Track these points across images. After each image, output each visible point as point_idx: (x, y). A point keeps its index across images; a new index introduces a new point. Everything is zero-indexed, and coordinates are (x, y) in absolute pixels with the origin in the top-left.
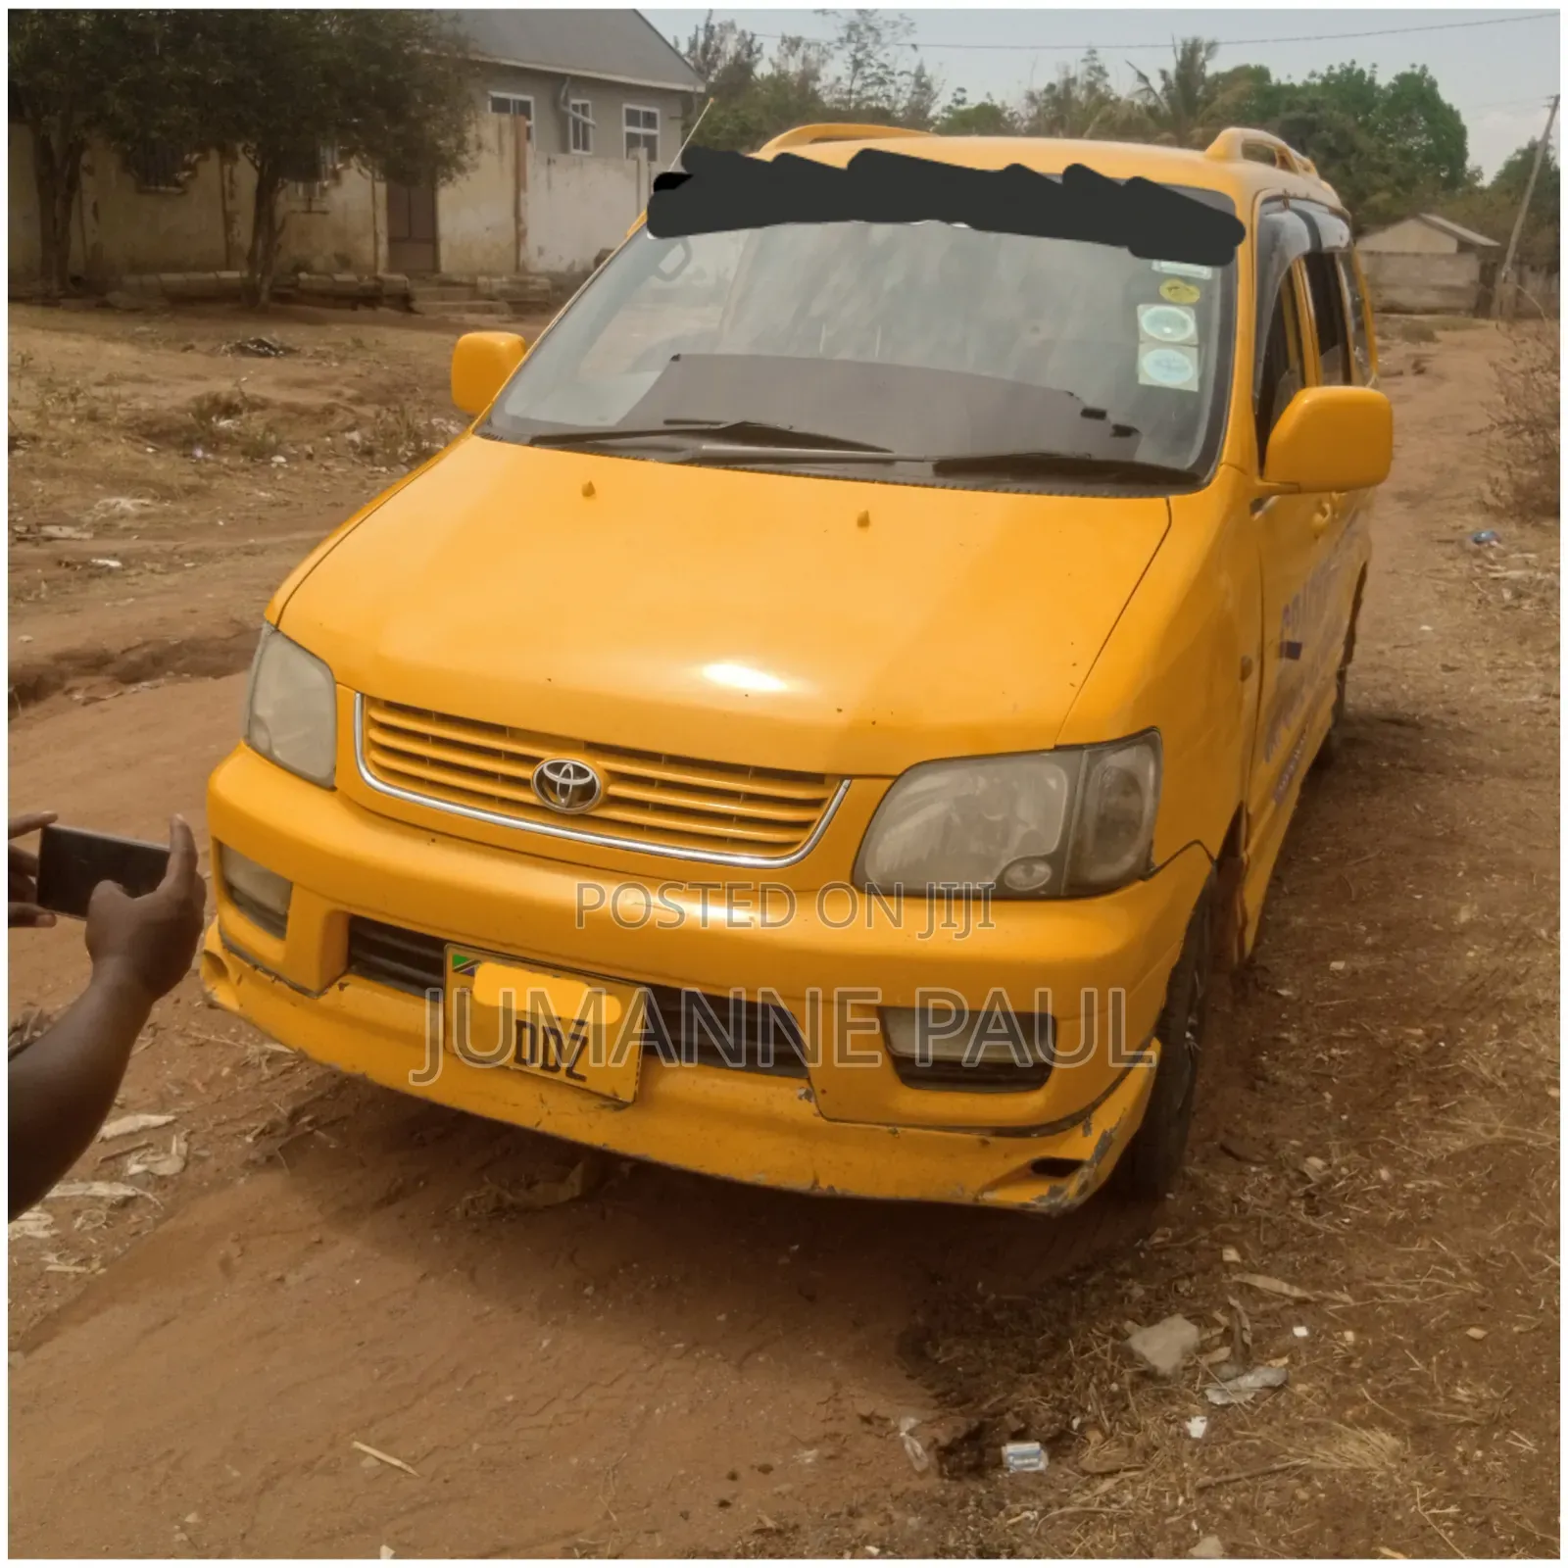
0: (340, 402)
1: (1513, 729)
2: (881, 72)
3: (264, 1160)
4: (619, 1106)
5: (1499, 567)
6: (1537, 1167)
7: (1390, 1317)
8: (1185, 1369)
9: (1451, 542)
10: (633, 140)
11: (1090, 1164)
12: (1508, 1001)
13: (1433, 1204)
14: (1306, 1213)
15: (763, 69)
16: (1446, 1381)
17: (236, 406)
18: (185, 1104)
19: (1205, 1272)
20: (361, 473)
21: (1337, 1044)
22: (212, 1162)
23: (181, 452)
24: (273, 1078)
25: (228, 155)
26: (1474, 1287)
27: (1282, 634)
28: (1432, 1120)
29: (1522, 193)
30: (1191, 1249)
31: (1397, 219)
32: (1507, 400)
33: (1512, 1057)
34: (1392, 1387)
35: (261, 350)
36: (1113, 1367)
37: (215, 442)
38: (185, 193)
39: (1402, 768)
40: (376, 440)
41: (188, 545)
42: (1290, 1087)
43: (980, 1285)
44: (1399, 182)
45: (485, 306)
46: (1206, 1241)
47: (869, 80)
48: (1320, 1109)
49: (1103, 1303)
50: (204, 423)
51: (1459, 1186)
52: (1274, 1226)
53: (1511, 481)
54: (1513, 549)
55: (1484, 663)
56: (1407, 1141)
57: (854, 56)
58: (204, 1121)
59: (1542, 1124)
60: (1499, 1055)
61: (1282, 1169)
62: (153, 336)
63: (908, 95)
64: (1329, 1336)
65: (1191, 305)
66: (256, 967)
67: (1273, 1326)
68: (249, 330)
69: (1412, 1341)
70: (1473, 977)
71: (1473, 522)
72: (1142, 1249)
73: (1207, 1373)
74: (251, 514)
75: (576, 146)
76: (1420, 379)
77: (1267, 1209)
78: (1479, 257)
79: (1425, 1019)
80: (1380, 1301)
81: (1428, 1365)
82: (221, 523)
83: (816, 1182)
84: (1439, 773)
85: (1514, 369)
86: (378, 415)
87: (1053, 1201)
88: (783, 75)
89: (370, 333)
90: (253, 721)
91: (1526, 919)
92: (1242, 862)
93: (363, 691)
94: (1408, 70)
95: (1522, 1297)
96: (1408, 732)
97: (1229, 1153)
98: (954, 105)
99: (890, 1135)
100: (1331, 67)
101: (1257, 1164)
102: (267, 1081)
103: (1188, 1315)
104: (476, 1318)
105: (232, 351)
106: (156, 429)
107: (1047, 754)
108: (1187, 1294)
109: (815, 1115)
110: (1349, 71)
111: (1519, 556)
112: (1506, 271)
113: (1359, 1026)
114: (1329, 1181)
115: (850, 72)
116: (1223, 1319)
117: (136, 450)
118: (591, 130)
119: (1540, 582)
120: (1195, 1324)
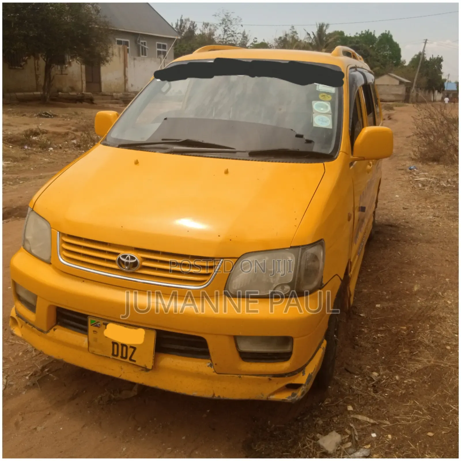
0: (70, 131)
1: (425, 227)
2: (232, 33)
3: (32, 385)
4: (147, 370)
5: (417, 177)
6: (445, 374)
7: (403, 429)
8: (337, 450)
9: (403, 169)
10: (159, 53)
11: (305, 385)
12: (432, 317)
13: (413, 388)
14: (373, 392)
15: (197, 32)
16: (422, 452)
17: (38, 132)
18: (6, 366)
19: (342, 414)
20: (76, 153)
21: (379, 332)
22: (14, 386)
23: (21, 147)
24: (36, 355)
25: (36, 58)
26: (428, 417)
27: (359, 204)
28: (411, 358)
29: (417, 67)
30: (337, 406)
31: (382, 75)
32: (417, 128)
33: (434, 336)
34: (405, 455)
35: (46, 115)
36: (313, 451)
37: (31, 144)
38: (23, 69)
39: (393, 240)
40: (81, 142)
41: (22, 176)
42: (366, 347)
43: (269, 422)
44: (382, 64)
45: (115, 102)
46: (342, 403)
47: (229, 35)
48: (376, 355)
49: (309, 426)
50: (27, 138)
51: (421, 381)
52: (363, 397)
53: (419, 151)
54: (421, 171)
55: (415, 207)
56: (404, 366)
57: (224, 29)
58: (12, 371)
59: (445, 359)
60: (430, 335)
61: (365, 376)
62: (14, 112)
63: (240, 40)
64: (383, 436)
65: (329, 101)
66: (26, 323)
67: (364, 433)
68: (43, 110)
69: (410, 438)
70: (420, 309)
71: (409, 164)
72: (321, 406)
73: (344, 452)
74: (41, 166)
75: (142, 55)
76: (389, 121)
77: (361, 391)
78: (405, 85)
79: (406, 324)
80: (399, 423)
81: (416, 446)
82: (32, 169)
83: (214, 395)
84: (404, 242)
85: (419, 118)
86: (82, 135)
87: (293, 398)
88: (204, 34)
89: (79, 110)
90: (25, 240)
91: (434, 289)
92: (349, 277)
93: (60, 231)
94: (384, 32)
95: (444, 420)
96: (394, 229)
97: (348, 371)
98: (253, 42)
99: (239, 378)
100: (362, 32)
101: (357, 375)
102: (34, 356)
103: (338, 430)
104: (101, 441)
105: (37, 116)
106: (12, 140)
107: (288, 249)
108: (336, 422)
109: (213, 372)
110: (367, 32)
111: (423, 173)
112: (413, 89)
113: (386, 326)
114: (379, 381)
115: (223, 33)
116: (349, 432)
117: (6, 147)
118: (147, 50)
119: (430, 181)
120: (339, 434)
